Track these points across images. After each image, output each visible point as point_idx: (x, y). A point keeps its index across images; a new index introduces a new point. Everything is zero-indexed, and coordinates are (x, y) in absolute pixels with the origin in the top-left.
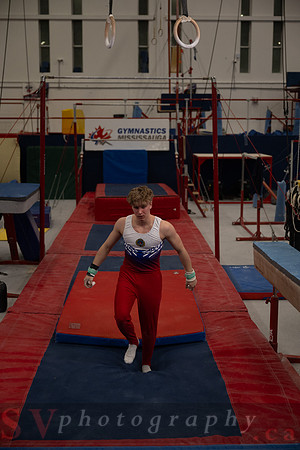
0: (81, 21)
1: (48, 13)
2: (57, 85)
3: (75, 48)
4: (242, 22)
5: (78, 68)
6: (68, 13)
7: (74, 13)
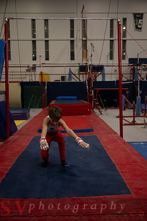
0: (48, 41)
1: (35, 38)
2: (39, 65)
3: (46, 51)
4: (111, 41)
5: (47, 59)
6: (43, 37)
7: (46, 38)
